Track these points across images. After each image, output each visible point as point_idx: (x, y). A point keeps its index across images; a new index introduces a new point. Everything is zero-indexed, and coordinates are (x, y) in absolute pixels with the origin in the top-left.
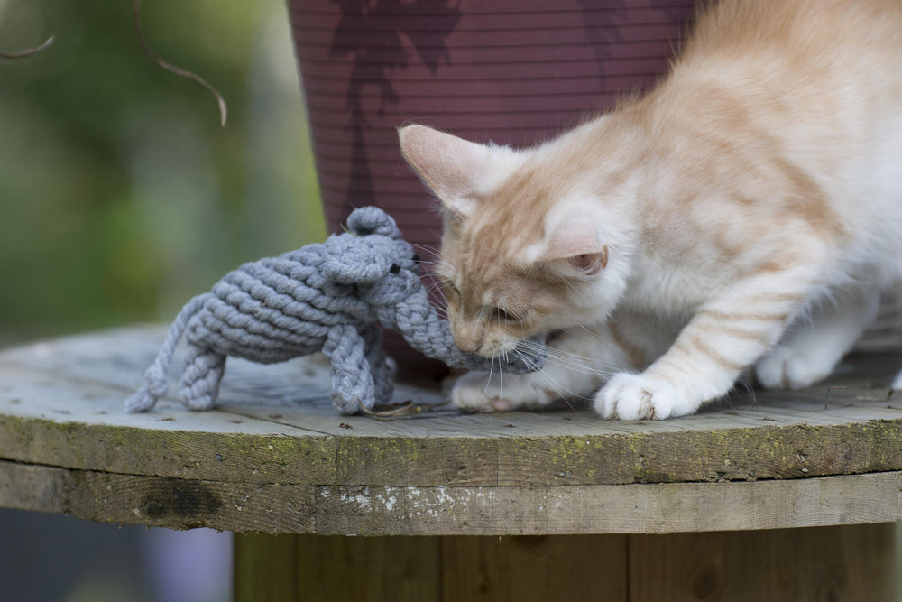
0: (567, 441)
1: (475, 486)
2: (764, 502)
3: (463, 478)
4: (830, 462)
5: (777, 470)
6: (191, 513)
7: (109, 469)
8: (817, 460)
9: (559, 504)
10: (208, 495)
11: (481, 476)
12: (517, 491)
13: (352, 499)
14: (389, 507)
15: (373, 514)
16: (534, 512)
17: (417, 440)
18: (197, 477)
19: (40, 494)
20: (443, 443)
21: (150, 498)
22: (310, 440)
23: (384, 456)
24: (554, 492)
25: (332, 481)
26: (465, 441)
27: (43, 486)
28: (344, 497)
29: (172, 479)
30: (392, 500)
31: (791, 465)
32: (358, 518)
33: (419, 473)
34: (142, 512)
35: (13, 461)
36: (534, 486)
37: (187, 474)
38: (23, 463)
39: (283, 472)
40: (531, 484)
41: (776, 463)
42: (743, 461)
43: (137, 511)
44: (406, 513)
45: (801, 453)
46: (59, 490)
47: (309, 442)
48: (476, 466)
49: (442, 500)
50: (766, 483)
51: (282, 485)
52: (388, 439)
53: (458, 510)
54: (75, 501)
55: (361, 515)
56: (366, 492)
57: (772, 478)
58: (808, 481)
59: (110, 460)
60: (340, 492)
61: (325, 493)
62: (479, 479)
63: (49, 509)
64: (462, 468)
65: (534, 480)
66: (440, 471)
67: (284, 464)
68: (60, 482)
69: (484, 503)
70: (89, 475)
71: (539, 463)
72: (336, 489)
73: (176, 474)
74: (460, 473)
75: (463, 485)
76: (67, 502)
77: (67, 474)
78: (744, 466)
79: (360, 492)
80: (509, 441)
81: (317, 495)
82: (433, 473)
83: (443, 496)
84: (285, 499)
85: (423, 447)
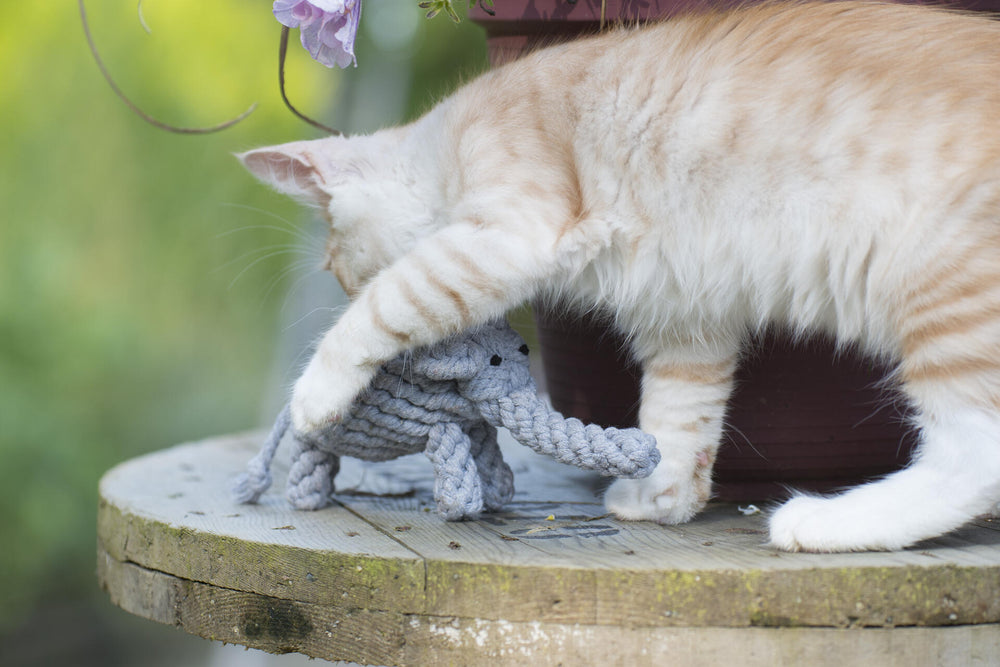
0: (674, 576)
1: (572, 622)
2: (903, 653)
3: (559, 613)
4: (984, 608)
5: (919, 616)
6: (285, 637)
7: (213, 582)
8: (968, 605)
9: (664, 647)
10: (300, 618)
11: (577, 611)
12: (618, 631)
13: (441, 631)
14: (480, 642)
15: (462, 649)
16: (637, 656)
17: (509, 568)
18: (290, 596)
19: (157, 604)
20: (538, 574)
21: (248, 616)
22: (398, 563)
23: (475, 585)
24: (659, 634)
25: (421, 609)
26: (561, 571)
27: (159, 596)
28: (433, 628)
29: (266, 597)
30: (483, 634)
31: (936, 611)
32: (447, 653)
33: (511, 606)
34: (241, 631)
35: (138, 565)
36: (637, 626)
37: (281, 593)
38: (145, 568)
39: (372, 597)
40: (634, 623)
41: (918, 608)
42: (878, 605)
43: (236, 630)
44: (497, 650)
45: (949, 597)
46: (172, 599)
47: (398, 566)
48: (572, 600)
49: (536, 638)
50: (906, 632)
51: (371, 611)
52: (480, 565)
53: (553, 649)
54: (185, 614)
55: (450, 649)
56: (456, 624)
57: (914, 625)
58: (957, 630)
59: (214, 571)
60: (429, 622)
61: (414, 623)
62: (574, 615)
63: (163, 620)
64: (557, 602)
65: (636, 619)
66: (534, 604)
67: (372, 588)
68: (172, 592)
69: (582, 643)
70: (196, 586)
71: (641, 599)
72: (425, 618)
73: (270, 592)
74: (556, 607)
75: (558, 621)
76: (178, 614)
77: (179, 584)
78: (880, 610)
79: (449, 624)
80: (608, 574)
81: (406, 623)
82: (526, 606)
83: (537, 632)
84: (374, 627)
85: (515, 576)
